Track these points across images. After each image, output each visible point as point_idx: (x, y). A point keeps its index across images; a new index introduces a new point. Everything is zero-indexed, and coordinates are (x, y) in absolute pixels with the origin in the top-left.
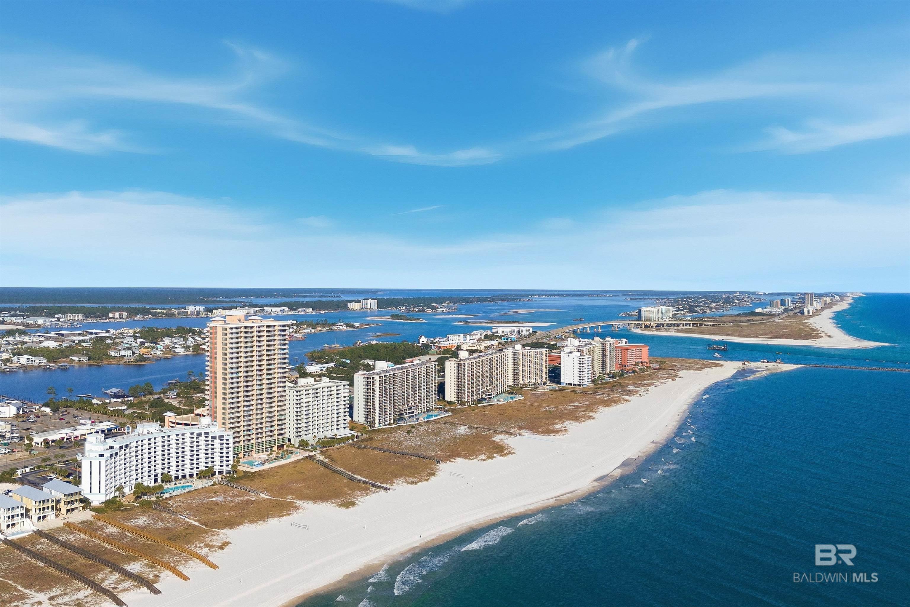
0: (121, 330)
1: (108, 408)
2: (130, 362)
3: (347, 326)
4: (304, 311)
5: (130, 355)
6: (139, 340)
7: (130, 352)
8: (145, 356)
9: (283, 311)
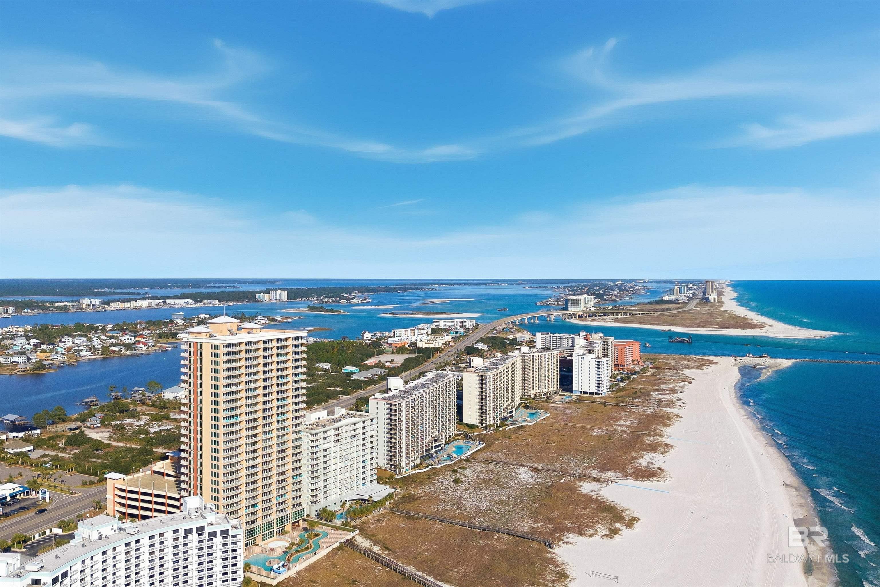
0: (8, 328)
1: (6, 450)
2: (25, 371)
3: (269, 319)
4: (211, 303)
5: (24, 361)
6: (33, 341)
7: (24, 359)
8: (45, 363)
9: (187, 303)
